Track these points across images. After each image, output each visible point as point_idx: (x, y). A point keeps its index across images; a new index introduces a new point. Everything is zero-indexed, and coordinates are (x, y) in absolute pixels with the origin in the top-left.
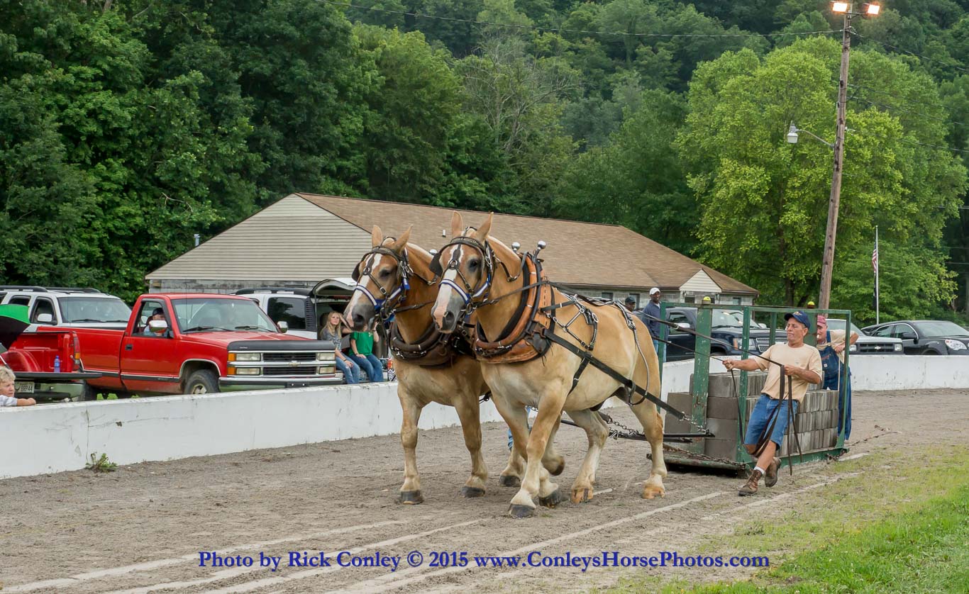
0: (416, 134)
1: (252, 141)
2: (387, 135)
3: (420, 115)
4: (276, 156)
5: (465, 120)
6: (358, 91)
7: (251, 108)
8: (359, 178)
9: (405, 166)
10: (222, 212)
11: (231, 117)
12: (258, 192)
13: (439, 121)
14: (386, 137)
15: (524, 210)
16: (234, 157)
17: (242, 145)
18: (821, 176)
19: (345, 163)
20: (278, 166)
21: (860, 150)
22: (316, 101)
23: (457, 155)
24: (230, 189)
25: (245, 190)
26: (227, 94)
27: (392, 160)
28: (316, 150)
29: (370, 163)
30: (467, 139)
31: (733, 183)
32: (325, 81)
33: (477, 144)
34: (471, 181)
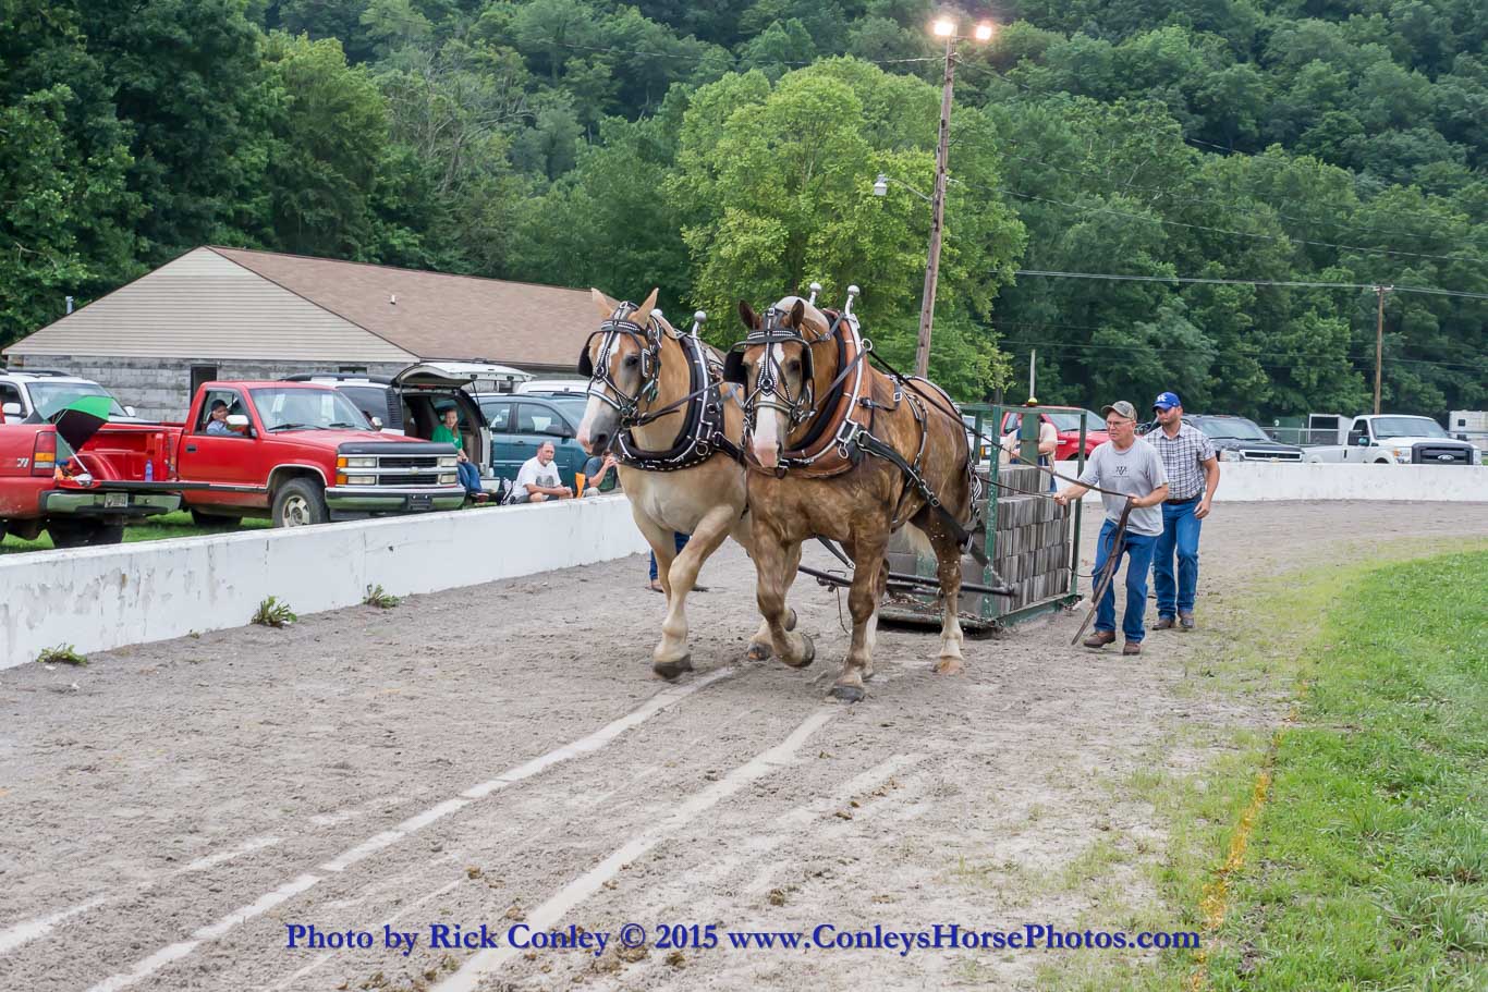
0: (336, 170)
1: (131, 175)
2: (300, 171)
3: (340, 146)
4: (160, 196)
5: (394, 153)
6: (262, 114)
7: (132, 133)
8: (260, 225)
9: (322, 212)
10: (93, 268)
11: (105, 145)
12: (136, 244)
13: (365, 154)
14: (298, 174)
15: (466, 270)
16: (109, 196)
17: (120, 182)
18: (851, 233)
19: (245, 206)
20: (161, 209)
21: (900, 200)
22: (209, 125)
23: (383, 198)
24: (101, 238)
25: (121, 241)
26: (100, 115)
27: (306, 203)
28: (210, 190)
29: (276, 206)
30: (396, 179)
31: (742, 239)
32: (223, 101)
33: (409, 184)
34: (402, 232)
